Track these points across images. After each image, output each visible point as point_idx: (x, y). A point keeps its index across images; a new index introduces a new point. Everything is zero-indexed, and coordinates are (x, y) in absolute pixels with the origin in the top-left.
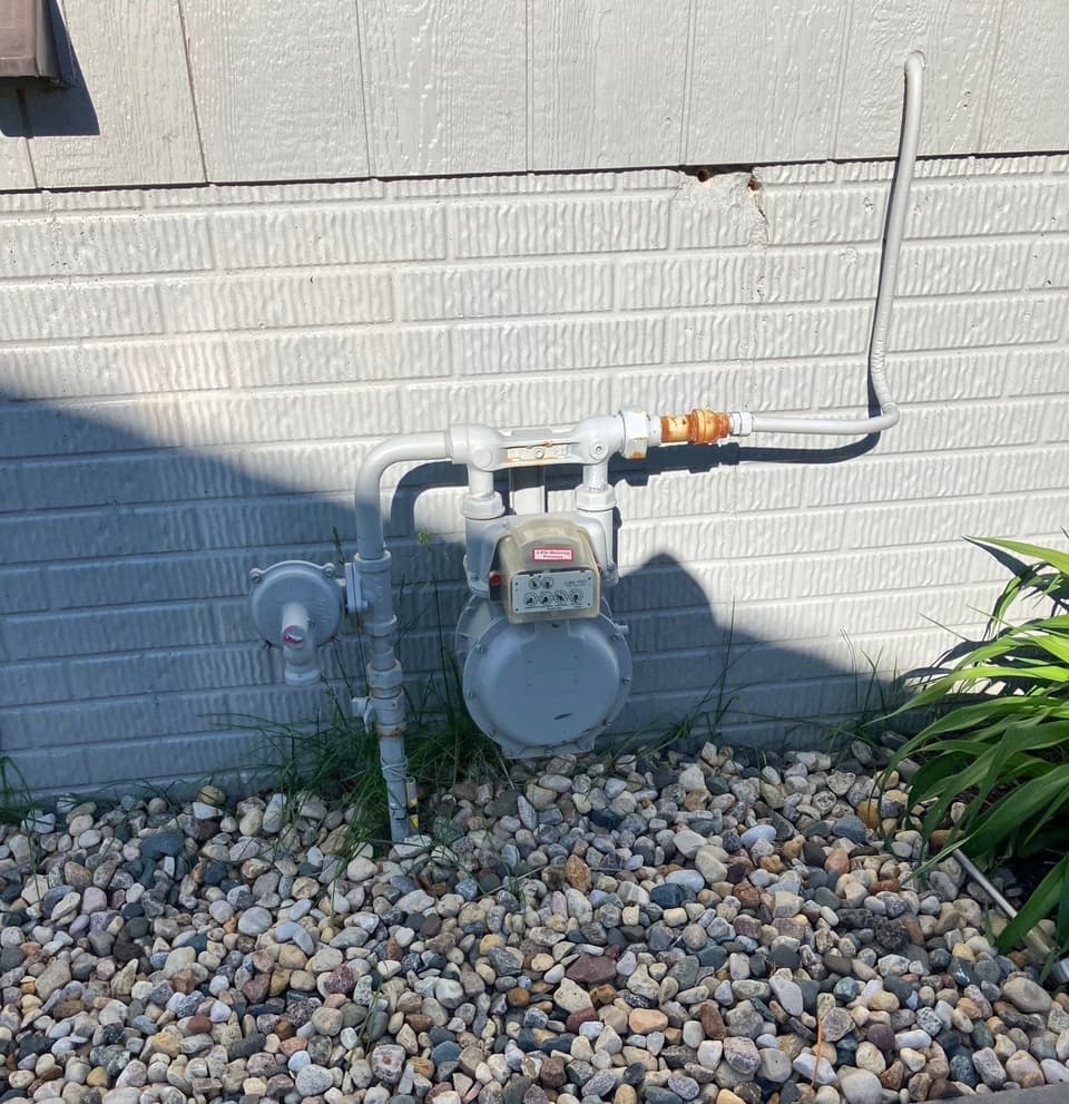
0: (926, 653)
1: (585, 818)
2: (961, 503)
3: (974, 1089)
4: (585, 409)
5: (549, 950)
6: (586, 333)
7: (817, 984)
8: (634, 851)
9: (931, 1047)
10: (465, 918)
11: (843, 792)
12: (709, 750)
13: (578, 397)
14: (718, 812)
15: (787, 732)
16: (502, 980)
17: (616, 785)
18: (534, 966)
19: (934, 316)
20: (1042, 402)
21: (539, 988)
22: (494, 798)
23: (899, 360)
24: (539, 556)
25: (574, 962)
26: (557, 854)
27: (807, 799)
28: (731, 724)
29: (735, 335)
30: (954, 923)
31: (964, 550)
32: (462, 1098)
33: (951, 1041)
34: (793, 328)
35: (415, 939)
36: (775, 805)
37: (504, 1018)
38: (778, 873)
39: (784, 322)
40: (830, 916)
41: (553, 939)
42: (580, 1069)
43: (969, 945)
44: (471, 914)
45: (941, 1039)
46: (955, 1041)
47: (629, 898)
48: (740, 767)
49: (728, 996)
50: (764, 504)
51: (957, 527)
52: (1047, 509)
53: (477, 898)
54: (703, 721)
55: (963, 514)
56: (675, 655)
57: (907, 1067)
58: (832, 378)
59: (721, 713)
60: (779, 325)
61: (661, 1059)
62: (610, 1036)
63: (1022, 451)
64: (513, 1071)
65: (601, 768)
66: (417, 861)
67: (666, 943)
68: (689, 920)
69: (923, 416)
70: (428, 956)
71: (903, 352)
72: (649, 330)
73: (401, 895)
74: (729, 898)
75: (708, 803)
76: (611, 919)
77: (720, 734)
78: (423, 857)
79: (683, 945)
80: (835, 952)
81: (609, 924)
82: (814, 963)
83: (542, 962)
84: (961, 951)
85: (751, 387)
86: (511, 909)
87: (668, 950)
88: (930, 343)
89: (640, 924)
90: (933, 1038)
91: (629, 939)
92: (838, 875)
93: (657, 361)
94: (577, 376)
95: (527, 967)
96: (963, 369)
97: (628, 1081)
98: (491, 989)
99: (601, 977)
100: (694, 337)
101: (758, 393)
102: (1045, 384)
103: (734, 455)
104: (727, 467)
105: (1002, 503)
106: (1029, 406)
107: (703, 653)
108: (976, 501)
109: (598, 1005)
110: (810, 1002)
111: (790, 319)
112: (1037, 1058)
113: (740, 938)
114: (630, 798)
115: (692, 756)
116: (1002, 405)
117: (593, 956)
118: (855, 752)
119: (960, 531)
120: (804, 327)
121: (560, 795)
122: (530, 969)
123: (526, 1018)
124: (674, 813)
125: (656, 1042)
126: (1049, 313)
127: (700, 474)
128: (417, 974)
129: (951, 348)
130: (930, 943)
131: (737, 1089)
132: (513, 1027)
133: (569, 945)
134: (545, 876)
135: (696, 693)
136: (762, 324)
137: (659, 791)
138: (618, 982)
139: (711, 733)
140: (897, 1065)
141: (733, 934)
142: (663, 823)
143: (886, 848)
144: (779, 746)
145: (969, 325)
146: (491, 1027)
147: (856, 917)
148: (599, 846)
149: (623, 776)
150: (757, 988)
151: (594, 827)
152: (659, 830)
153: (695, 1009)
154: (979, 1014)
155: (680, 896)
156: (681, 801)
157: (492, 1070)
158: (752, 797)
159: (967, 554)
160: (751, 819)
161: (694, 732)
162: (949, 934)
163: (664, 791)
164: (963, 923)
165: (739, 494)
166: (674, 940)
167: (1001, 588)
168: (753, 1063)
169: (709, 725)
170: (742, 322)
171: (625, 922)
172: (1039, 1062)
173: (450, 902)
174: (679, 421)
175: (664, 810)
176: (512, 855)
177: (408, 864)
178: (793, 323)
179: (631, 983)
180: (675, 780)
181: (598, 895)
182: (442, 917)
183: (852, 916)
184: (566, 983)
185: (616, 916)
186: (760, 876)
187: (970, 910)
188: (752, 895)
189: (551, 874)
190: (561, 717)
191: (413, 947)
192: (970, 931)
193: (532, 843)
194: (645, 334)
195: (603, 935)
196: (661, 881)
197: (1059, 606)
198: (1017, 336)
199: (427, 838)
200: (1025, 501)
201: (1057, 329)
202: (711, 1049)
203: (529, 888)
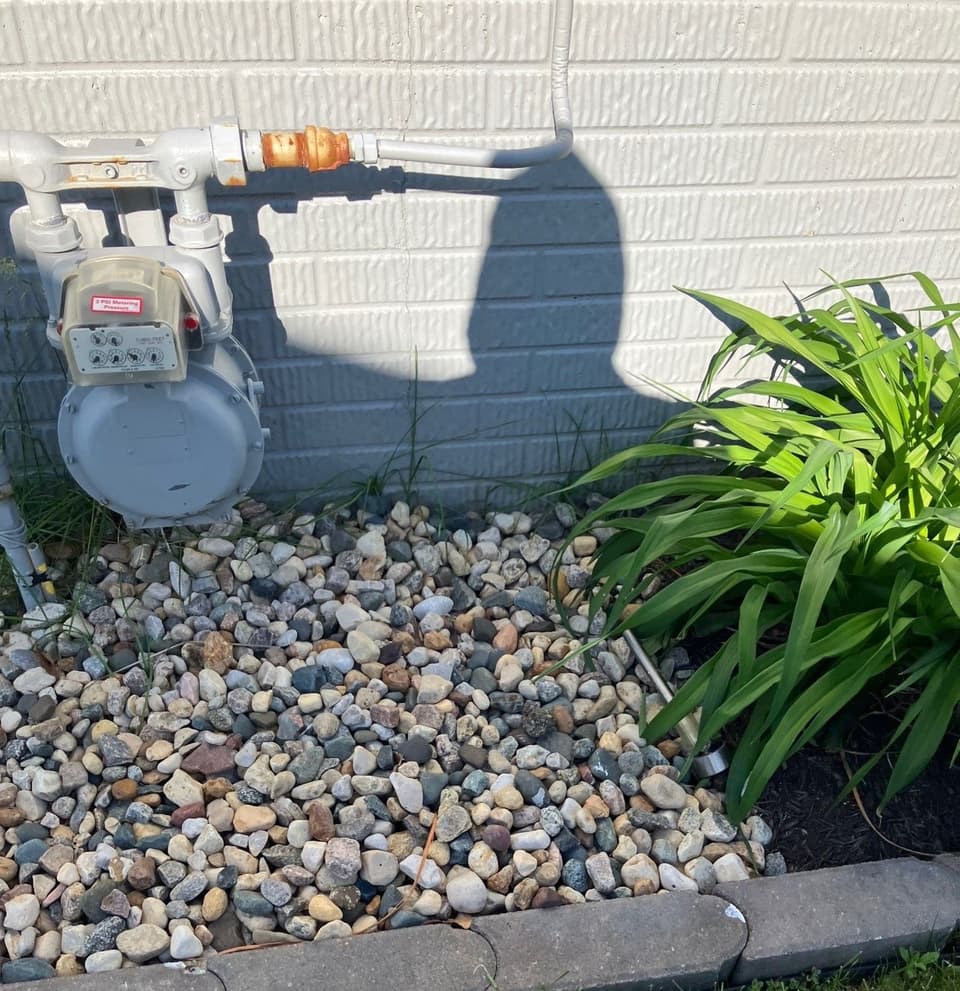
0: (635, 412)
1: (245, 587)
2: (669, 249)
3: (584, 893)
4: (206, 114)
5: (170, 737)
6: (191, 15)
7: (445, 777)
8: (290, 624)
9: (548, 849)
10: (86, 700)
11: (533, 560)
12: (400, 511)
13: (193, 98)
14: (391, 583)
15: (488, 492)
16: (108, 770)
17: (282, 550)
18: (148, 756)
19: (631, 17)
20: (760, 134)
21: (151, 778)
22: (149, 562)
23: (588, 73)
24: (98, 306)
25: (192, 751)
26: (203, 627)
27: (495, 566)
28: (426, 482)
29: (384, 29)
30: (610, 710)
31: (674, 303)
32: (41, 902)
33: (568, 843)
34: (455, 22)
35: (24, 723)
36: (460, 571)
37: (106, 811)
38: (441, 651)
39: (443, 16)
40: (481, 700)
41: (174, 726)
42: (171, 872)
43: (620, 734)
44: (93, 695)
45: (560, 840)
46: (573, 842)
47: (265, 682)
48: (432, 529)
49: (345, 792)
50: (440, 241)
51: (665, 276)
52: (766, 260)
53: (104, 676)
54: (396, 478)
55: (671, 262)
56: (355, 407)
57: (516, 871)
58: (508, 91)
59: (415, 469)
60: (438, 18)
61: (262, 859)
62: (210, 836)
63: (738, 192)
64: (103, 871)
65: (272, 531)
66: (49, 631)
67: (293, 732)
68: (324, 707)
69: (621, 144)
70: (33, 743)
71: (593, 61)
72: (272, 15)
73: (21, 671)
74: (375, 681)
75: (385, 571)
76: (239, 705)
77: (414, 492)
78: (54, 628)
79: (313, 733)
80: (474, 741)
81: (237, 710)
82: (449, 754)
83: (159, 750)
84: (608, 741)
85: (411, 97)
86: (137, 690)
87: (296, 739)
88: (626, 54)
89: (270, 709)
90: (552, 839)
91: (256, 727)
92: (501, 654)
93: (289, 56)
94: (187, 71)
95: (142, 755)
96: (666, 88)
97: (220, 884)
98: (95, 779)
99: (216, 769)
100: (332, 28)
101: (420, 104)
102: (763, 113)
103: (397, 180)
104: (392, 194)
105: (716, 250)
106: (746, 138)
107: (390, 405)
108: (686, 248)
109: (209, 798)
110: (432, 798)
111: (451, 11)
112: (657, 861)
113: (376, 727)
114: (298, 565)
115: (382, 516)
116: (714, 135)
117: (212, 746)
118: (558, 514)
119: (669, 280)
120: (469, 23)
121: (220, 560)
122: (145, 758)
123: (128, 814)
124: (344, 583)
125: (258, 842)
126: (768, 23)
127: (360, 203)
128: (19, 761)
129: (651, 61)
130: (578, 732)
131: (333, 894)
132: (112, 823)
133: (190, 732)
134: (184, 652)
135: (385, 450)
136: (416, 17)
137: (334, 558)
138: (235, 774)
139: (406, 492)
140: (507, 869)
141: (368, 722)
142: (330, 594)
143: (565, 623)
144: (482, 505)
145: (673, 31)
146: (89, 821)
147: (505, 704)
148: (250, 620)
149: (295, 539)
150: (375, 785)
151: (252, 596)
152: (323, 602)
153: (307, 806)
154: (605, 813)
155: (323, 678)
156: (355, 569)
157: (78, 870)
158: (435, 565)
159: (678, 308)
160: (427, 591)
161: (388, 490)
162: (600, 721)
163: (338, 558)
164: (621, 707)
165: (410, 229)
166: (304, 728)
167: (716, 345)
168: (350, 868)
169: (403, 483)
170: (391, 11)
171: (254, 708)
172: (658, 865)
173: (72, 681)
174: (285, 140)
175: (333, 579)
176: (156, 627)
177: (38, 634)
178: (454, 16)
179: (248, 776)
180: (351, 546)
181: (235, 676)
182: (60, 698)
183: (501, 702)
184: (179, 774)
185: (244, 703)
186: (419, 654)
187: (631, 693)
188: (401, 678)
189: (191, 651)
190: (177, 487)
191: (19, 732)
192: (624, 717)
193: (181, 613)
194: (268, 21)
195: (230, 721)
196: (310, 661)
197: (780, 367)
198: (730, 50)
199: (61, 608)
200: (742, 250)
201: (778, 43)
202: (313, 851)
203: (162, 667)
